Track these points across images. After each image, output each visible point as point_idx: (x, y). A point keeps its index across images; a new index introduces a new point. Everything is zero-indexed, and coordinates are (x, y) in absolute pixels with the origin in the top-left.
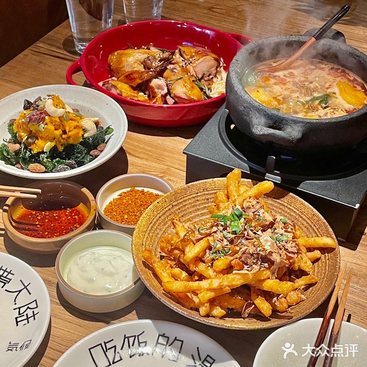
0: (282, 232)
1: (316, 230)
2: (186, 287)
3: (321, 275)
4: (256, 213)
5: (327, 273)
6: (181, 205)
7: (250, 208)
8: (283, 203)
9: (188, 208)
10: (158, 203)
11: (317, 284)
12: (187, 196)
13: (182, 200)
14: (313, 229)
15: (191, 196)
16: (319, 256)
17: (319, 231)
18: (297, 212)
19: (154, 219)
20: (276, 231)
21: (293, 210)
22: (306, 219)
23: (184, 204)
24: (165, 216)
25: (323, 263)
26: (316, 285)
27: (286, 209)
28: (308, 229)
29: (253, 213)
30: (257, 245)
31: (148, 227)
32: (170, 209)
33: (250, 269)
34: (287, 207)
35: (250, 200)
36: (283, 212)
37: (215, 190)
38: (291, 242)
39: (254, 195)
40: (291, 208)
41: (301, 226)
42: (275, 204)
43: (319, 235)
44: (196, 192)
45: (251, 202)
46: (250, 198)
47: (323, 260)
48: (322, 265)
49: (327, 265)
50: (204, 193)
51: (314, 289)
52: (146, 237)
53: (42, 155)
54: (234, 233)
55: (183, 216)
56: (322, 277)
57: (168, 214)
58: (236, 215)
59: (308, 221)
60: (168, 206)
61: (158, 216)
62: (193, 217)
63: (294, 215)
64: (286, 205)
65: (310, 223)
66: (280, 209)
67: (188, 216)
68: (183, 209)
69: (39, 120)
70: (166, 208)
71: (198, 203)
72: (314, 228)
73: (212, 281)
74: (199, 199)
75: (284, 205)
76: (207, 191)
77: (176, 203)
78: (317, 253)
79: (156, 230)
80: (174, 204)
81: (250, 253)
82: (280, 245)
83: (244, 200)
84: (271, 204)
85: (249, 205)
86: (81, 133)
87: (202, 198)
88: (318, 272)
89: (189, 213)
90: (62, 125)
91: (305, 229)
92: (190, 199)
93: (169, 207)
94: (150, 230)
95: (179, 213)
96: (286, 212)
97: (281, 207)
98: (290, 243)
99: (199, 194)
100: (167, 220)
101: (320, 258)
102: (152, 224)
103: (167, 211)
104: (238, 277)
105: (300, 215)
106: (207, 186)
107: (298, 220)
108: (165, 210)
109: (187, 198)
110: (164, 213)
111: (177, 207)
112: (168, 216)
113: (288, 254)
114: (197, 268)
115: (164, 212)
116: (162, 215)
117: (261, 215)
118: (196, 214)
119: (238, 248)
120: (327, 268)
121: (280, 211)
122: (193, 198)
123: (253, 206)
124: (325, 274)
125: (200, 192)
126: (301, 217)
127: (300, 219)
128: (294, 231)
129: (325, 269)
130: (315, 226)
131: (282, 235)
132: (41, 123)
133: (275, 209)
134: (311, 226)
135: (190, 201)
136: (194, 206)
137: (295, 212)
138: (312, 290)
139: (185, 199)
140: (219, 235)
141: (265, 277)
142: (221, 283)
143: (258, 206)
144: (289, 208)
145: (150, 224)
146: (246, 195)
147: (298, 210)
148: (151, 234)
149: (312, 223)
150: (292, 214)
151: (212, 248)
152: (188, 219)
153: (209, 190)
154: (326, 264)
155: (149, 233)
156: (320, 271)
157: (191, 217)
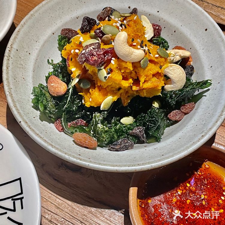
53: (98, 114)
69: (100, 63)
86: (162, 83)
90: (136, 72)
132: (103, 67)
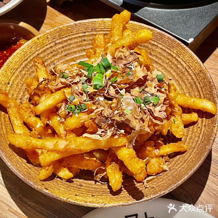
0: (154, 91)
1: (200, 89)
2: (28, 145)
3: (193, 143)
4: (127, 65)
5: (199, 142)
6: (66, 44)
7: (121, 59)
8: (172, 53)
9: (73, 47)
10: (38, 39)
11: (186, 153)
12: (73, 35)
13: (67, 38)
14: (197, 87)
15: (78, 35)
16: (195, 120)
17: (202, 90)
18: (185, 65)
19: (30, 56)
20: (146, 89)
21: (180, 62)
22: (192, 74)
23: (69, 42)
24: (45, 54)
25: (199, 129)
26: (184, 154)
27: (174, 60)
28: (191, 85)
29: (125, 65)
30: (114, 107)
31: (22, 64)
32: (51, 47)
33: (103, 134)
34: (175, 58)
35: (123, 50)
36: (170, 63)
37: (104, 31)
38: (162, 105)
39: (127, 44)
40: (179, 59)
41: (185, 81)
42: (163, 53)
43: (202, 95)
44: (84, 31)
45: (123, 52)
46: (123, 47)
47: (200, 125)
48: (197, 130)
49: (202, 133)
50: (92, 33)
51: (181, 159)
52: (16, 75)
54: (95, 87)
55: (66, 55)
56: (193, 145)
57: (48, 51)
58: (103, 65)
59: (194, 77)
60: (50, 44)
61: (37, 53)
62: (77, 57)
63: (181, 68)
64: (174, 55)
65: (195, 80)
66: (168, 59)
67: (72, 55)
68: (67, 48)
70: (47, 45)
71: (85, 43)
72: (199, 85)
73: (57, 142)
74: (86, 39)
75: (173, 56)
76: (96, 31)
77: (60, 41)
78: (194, 117)
79: (31, 68)
80: (57, 42)
81: (105, 117)
82: (145, 108)
83: (116, 49)
84: (160, 53)
85: (121, 55)
87: (89, 38)
88: (191, 138)
89: (73, 52)
91: (189, 85)
92: (76, 38)
93: (52, 45)
94: (23, 68)
95: (62, 51)
96: (173, 63)
97: (169, 57)
98: (160, 107)
99: (87, 34)
100: (46, 58)
101: (197, 122)
102: (27, 62)
103: (48, 49)
104: (87, 142)
105: (186, 69)
106: (97, 26)
107: (184, 74)
108: (46, 47)
109: (73, 37)
110: (44, 51)
111: (61, 46)
112: (48, 54)
113: (153, 120)
114: (50, 121)
115: (44, 49)
116: (42, 52)
117: (133, 69)
118: (81, 54)
119: (94, 107)
120: (201, 137)
121: (167, 61)
122: (79, 37)
123: (125, 57)
124: (197, 143)
125: (88, 32)
126: (188, 71)
127: (186, 73)
128: (167, 92)
129: (199, 137)
130: (199, 84)
131: (152, 95)
133: (163, 58)
134: (196, 83)
135: (76, 40)
136: (80, 46)
137: (182, 65)
138: (179, 159)
139: (71, 37)
140: (78, 88)
141: (120, 145)
142: (67, 145)
143: (131, 58)
144: (177, 60)
145: (25, 61)
146: (120, 44)
147: (186, 63)
148: (23, 72)
149: (198, 80)
150: (179, 66)
151: (68, 101)
152: (71, 59)
153: (98, 31)
154: (201, 130)
155: (21, 71)
156: (193, 137)
157: (75, 58)
